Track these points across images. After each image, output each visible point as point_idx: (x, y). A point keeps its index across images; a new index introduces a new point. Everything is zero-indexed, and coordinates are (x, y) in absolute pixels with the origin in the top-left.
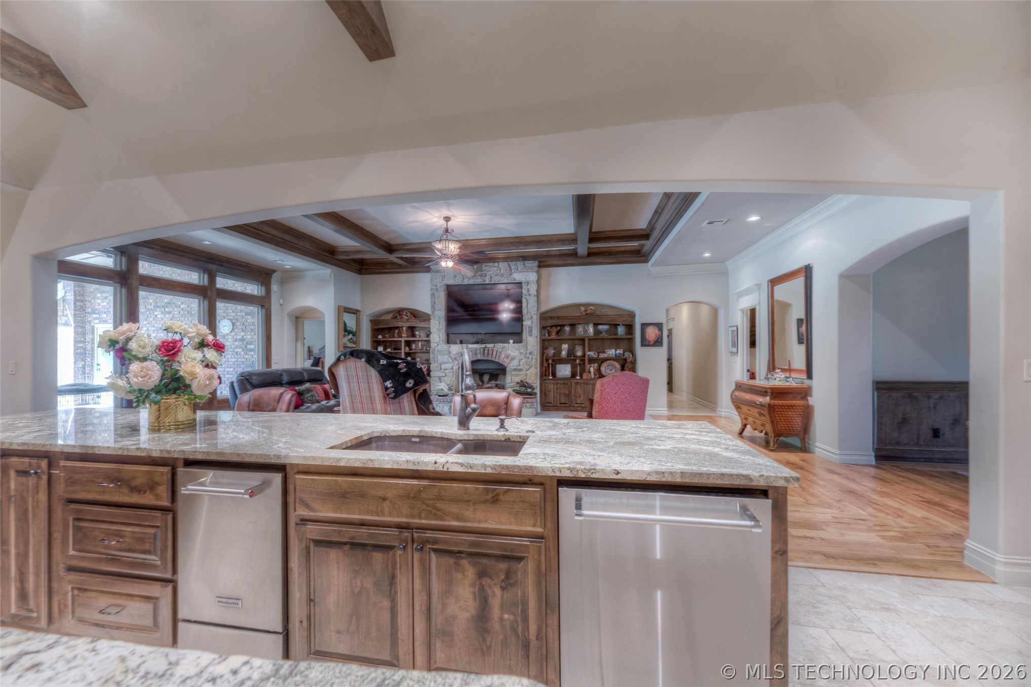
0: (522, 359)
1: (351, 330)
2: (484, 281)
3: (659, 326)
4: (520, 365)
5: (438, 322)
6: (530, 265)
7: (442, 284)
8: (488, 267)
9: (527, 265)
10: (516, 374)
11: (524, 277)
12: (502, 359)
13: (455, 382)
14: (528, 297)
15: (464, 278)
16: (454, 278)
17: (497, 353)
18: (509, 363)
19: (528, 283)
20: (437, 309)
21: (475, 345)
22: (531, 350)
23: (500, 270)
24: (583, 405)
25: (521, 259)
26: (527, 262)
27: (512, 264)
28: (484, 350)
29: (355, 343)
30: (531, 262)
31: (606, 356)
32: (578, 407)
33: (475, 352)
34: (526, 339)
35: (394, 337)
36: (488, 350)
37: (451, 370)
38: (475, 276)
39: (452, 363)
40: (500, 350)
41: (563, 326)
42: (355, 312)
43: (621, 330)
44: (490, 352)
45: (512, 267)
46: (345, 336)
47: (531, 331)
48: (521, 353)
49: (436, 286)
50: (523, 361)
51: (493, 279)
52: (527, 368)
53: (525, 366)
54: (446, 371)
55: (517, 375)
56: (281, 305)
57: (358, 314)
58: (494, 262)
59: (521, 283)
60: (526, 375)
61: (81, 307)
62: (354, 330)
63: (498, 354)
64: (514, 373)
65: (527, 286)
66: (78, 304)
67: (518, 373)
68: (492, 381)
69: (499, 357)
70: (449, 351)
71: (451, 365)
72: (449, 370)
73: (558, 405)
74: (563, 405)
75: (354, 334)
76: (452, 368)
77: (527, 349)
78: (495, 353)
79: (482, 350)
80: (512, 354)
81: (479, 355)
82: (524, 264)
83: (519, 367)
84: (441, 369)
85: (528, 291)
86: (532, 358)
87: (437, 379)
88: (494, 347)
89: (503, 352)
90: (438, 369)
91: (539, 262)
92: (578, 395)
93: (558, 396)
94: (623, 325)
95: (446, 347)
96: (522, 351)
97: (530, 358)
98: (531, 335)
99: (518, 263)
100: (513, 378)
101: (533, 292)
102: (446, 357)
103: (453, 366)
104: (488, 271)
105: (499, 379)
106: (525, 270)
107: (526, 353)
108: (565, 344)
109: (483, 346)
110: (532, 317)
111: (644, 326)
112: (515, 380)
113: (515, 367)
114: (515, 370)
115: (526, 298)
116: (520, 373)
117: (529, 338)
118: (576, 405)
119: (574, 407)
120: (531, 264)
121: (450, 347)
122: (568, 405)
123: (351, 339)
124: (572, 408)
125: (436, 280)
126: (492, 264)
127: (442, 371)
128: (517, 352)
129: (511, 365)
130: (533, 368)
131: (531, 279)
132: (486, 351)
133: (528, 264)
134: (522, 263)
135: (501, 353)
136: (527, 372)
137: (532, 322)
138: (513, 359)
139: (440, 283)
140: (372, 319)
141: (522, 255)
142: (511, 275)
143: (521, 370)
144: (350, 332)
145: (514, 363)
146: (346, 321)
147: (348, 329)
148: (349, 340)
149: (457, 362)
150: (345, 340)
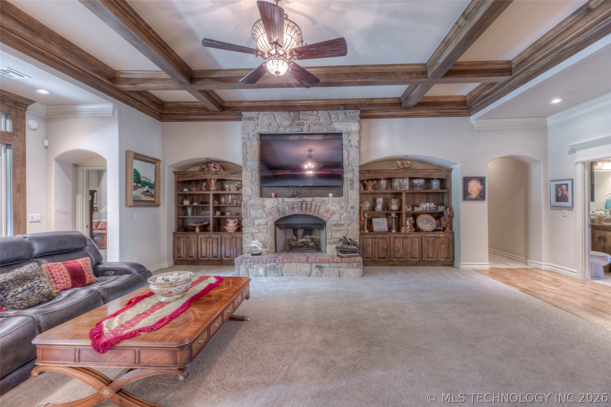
0: (342, 214)
1: (148, 181)
2: (302, 130)
3: (482, 180)
4: (341, 220)
5: (250, 174)
6: (351, 114)
7: (255, 133)
8: (306, 115)
9: (348, 114)
10: (336, 230)
11: (345, 127)
12: (322, 214)
13: (269, 239)
14: (349, 149)
15: (279, 127)
16: (269, 126)
17: (315, 207)
18: (329, 218)
19: (349, 134)
20: (249, 160)
21: (292, 199)
22: (352, 205)
23: (320, 119)
24: (402, 260)
25: (342, 107)
26: (348, 111)
27: (331, 112)
28: (302, 204)
29: (152, 196)
30: (352, 111)
31: (421, 209)
32: (397, 261)
33: (291, 206)
34: (348, 192)
35: (201, 190)
36: (307, 203)
37: (266, 226)
38: (291, 125)
39: (266, 219)
40: (320, 204)
41: (378, 180)
42: (154, 161)
43: (435, 185)
44: (309, 206)
45: (333, 116)
46: (136, 188)
47: (352, 185)
48: (342, 208)
49: (248, 134)
50: (344, 215)
51: (311, 128)
52: (349, 223)
53: (346, 221)
54: (260, 227)
55: (338, 231)
56: (46, 147)
57: (157, 164)
58: (313, 111)
59: (340, 134)
60: (348, 230)
62: (152, 181)
63: (317, 208)
64: (334, 228)
65: (349, 136)
67: (338, 229)
69: (318, 211)
70: (263, 205)
71: (265, 221)
72: (262, 226)
73: (377, 259)
74: (382, 260)
75: (152, 186)
76: (267, 224)
77: (348, 203)
78: (313, 207)
79: (299, 204)
80: (333, 208)
81: (296, 210)
82: (345, 113)
83: (340, 222)
84: (254, 224)
85: (350, 141)
86: (354, 213)
87: (249, 235)
88: (313, 201)
89: (322, 207)
90: (250, 225)
91: (362, 112)
92: (397, 250)
93: (376, 250)
94: (437, 179)
95: (259, 200)
96: (343, 205)
97: (352, 213)
98: (352, 189)
99: (339, 112)
100: (333, 234)
101: (355, 143)
102: (259, 211)
103: (267, 221)
104: (306, 120)
106: (346, 120)
107: (347, 208)
108: (380, 198)
109: (301, 200)
110: (354, 169)
112: (336, 236)
113: (335, 223)
114: (335, 225)
115: (347, 150)
116: (341, 228)
117: (350, 192)
118: (395, 260)
119: (393, 261)
120: (353, 113)
121: (264, 201)
122: (386, 260)
123: (148, 191)
124: (391, 263)
125: (248, 128)
126: (310, 112)
127: (255, 226)
128: (338, 206)
129: (331, 219)
130: (354, 223)
131: (353, 129)
132: (304, 206)
133: (349, 113)
134: (343, 111)
135: (320, 207)
136: (349, 227)
137: (354, 174)
138: (333, 213)
139: (253, 131)
140: (176, 170)
141: (343, 103)
142: (331, 124)
143: (342, 225)
144: (145, 184)
145: (335, 218)
146: (139, 171)
147: (142, 179)
148: (144, 193)
149: (272, 217)
150: (138, 193)
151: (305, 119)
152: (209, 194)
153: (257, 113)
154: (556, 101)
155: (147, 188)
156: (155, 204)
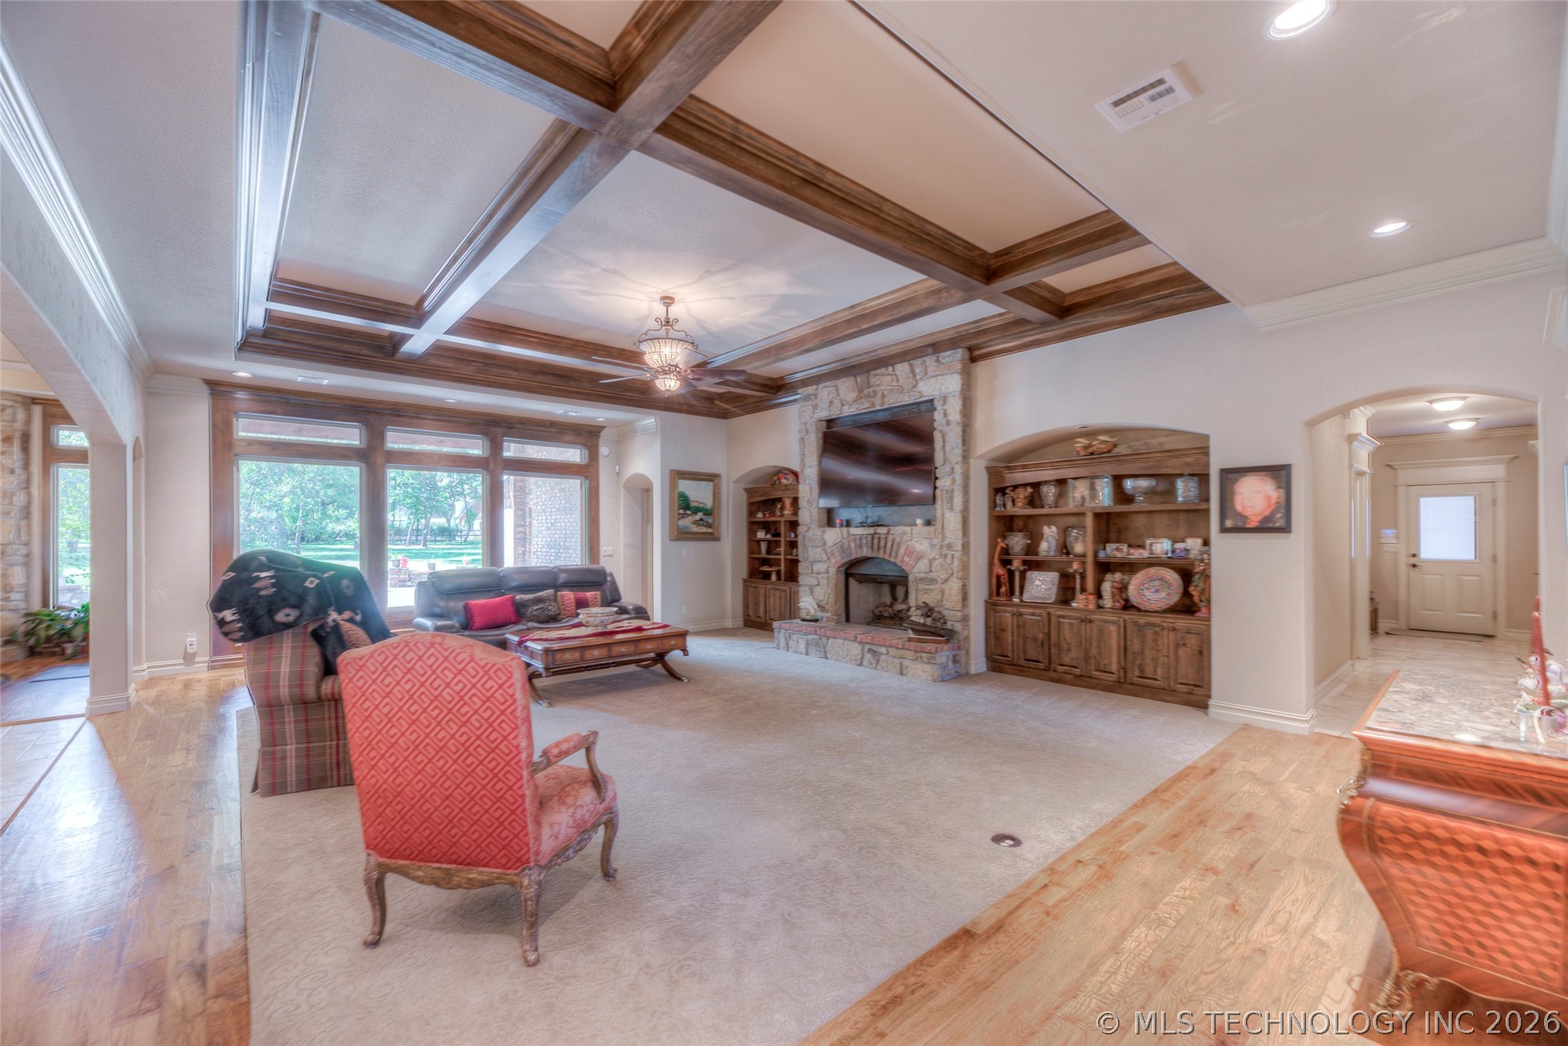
0: (934, 559)
1: (702, 505)
2: (873, 405)
3: (1279, 473)
4: (931, 571)
5: (808, 489)
6: (947, 360)
7: (814, 420)
8: (877, 377)
9: (943, 361)
10: (924, 589)
11: (938, 387)
12: (902, 557)
14: (946, 429)
15: (843, 405)
16: (830, 406)
17: (892, 545)
18: (913, 566)
19: (945, 399)
20: (807, 465)
21: (859, 529)
22: (952, 540)
23: (898, 380)
24: (1077, 671)
25: (930, 350)
26: (942, 355)
27: (917, 363)
28: (873, 539)
29: (709, 526)
30: (948, 353)
31: (1145, 554)
32: (1066, 673)
33: (859, 542)
34: (943, 515)
36: (879, 538)
37: (826, 575)
38: (858, 398)
39: (827, 563)
40: (898, 539)
41: (1039, 485)
42: (712, 478)
43: (1184, 490)
44: (883, 543)
45: (917, 370)
46: (683, 516)
47: (951, 499)
48: (933, 546)
49: (806, 424)
50: (938, 561)
51: (886, 399)
52: (944, 577)
53: (940, 574)
54: (819, 576)
55: (926, 591)
57: (716, 481)
58: (886, 366)
59: (932, 401)
60: (943, 592)
61: (521, 487)
62: (707, 506)
63: (894, 546)
64: (920, 587)
65: (944, 404)
66: (518, 484)
67: (928, 587)
69: (897, 553)
70: (823, 539)
71: (826, 566)
72: (823, 575)
73: (1022, 662)
74: (1032, 664)
75: (708, 513)
76: (828, 572)
77: (944, 537)
78: (889, 545)
79: (869, 537)
80: (919, 547)
81: (865, 549)
82: (937, 361)
83: (931, 575)
84: (812, 573)
85: (945, 415)
86: (953, 556)
87: (807, 588)
88: (888, 533)
89: (902, 544)
90: (808, 572)
91: (970, 349)
92: (1065, 646)
93: (1021, 641)
95: (819, 532)
96: (935, 541)
97: (949, 557)
98: (951, 509)
99: (927, 359)
100: (918, 596)
101: (955, 416)
102: (819, 550)
103: (828, 567)
104: (878, 385)
106: (939, 373)
107: (941, 547)
110: (953, 469)
111: (1231, 475)
113: (923, 575)
114: (921, 579)
115: (941, 431)
116: (932, 587)
117: (948, 515)
118: (1062, 668)
119: (1055, 671)
120: (949, 356)
121: (824, 532)
122: (1041, 666)
123: (701, 520)
124: (1052, 674)
125: (805, 414)
126: (883, 370)
127: (814, 575)
128: (926, 543)
129: (916, 570)
130: (954, 579)
131: (950, 389)
132: (876, 541)
133: (944, 358)
134: (934, 358)
135: (899, 544)
136: (944, 586)
137: (954, 480)
138: (920, 558)
139: (812, 418)
140: (748, 486)
141: (931, 342)
142: (915, 386)
143: (932, 581)
144: (696, 510)
145: (923, 565)
146: (688, 493)
147: (693, 504)
148: (695, 523)
149: (833, 560)
150: (686, 522)
151: (877, 383)
152: (780, 522)
153: (815, 387)
154: (1390, 228)
155: (700, 515)
156: (714, 537)
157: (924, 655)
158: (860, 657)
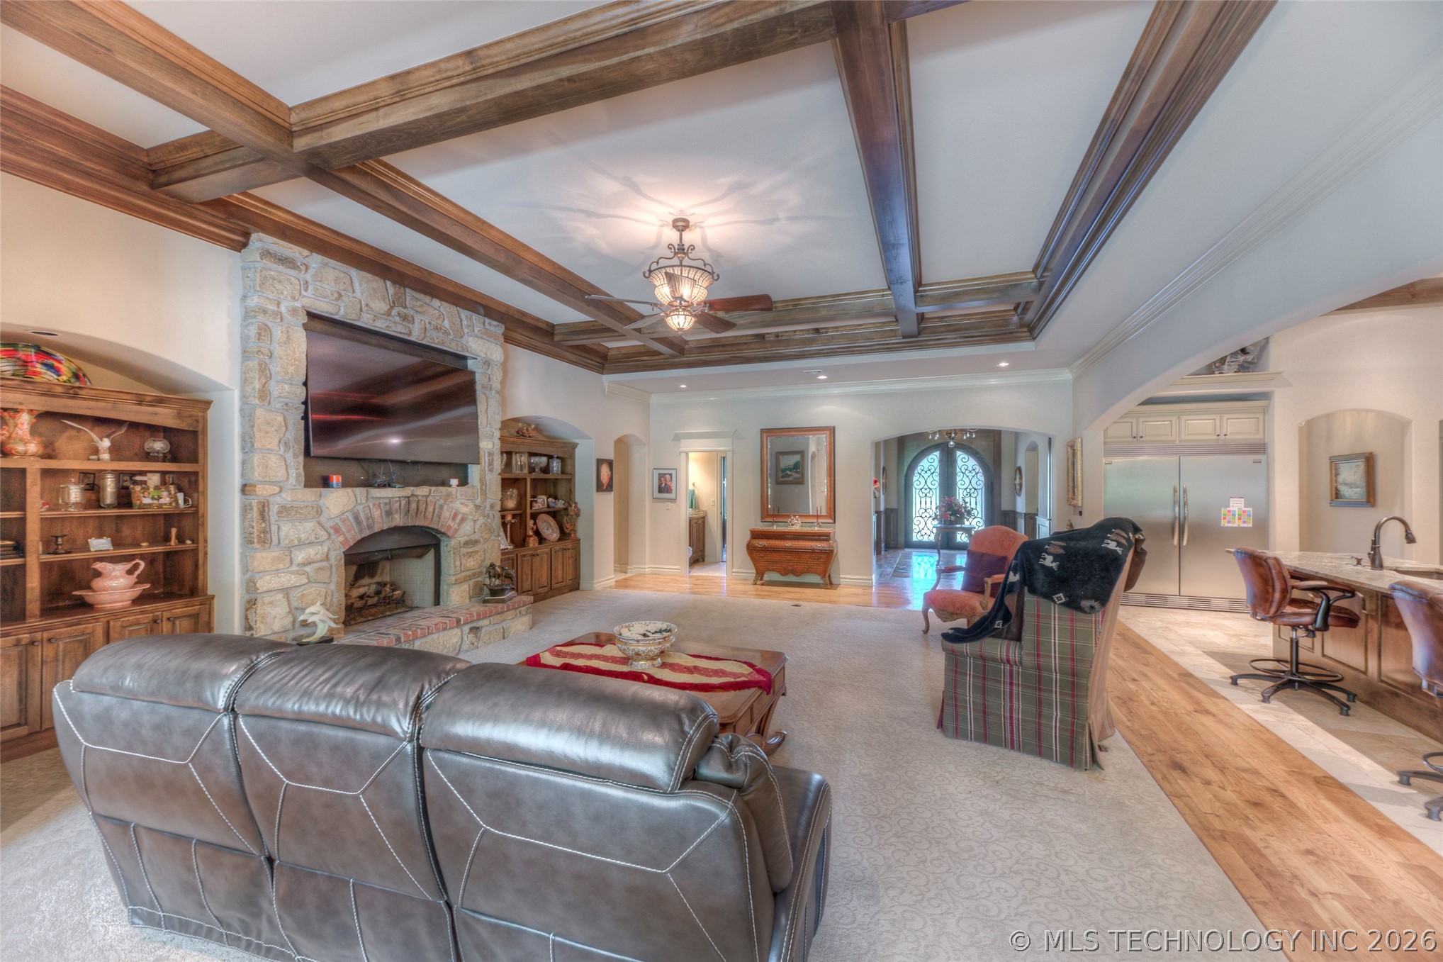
0: (477, 520)
2: (410, 333)
3: (609, 463)
4: (475, 532)
5: (280, 419)
6: (492, 328)
7: (298, 304)
8: (419, 303)
9: (488, 327)
10: (468, 553)
11: (484, 351)
12: (445, 521)
13: (336, 595)
14: (487, 393)
15: (361, 309)
16: (337, 299)
17: (434, 509)
18: (456, 530)
19: (488, 364)
20: (277, 377)
21: (388, 490)
22: (491, 501)
23: (444, 319)
25: (482, 311)
26: (487, 320)
27: (464, 313)
28: (409, 502)
30: (495, 323)
33: (388, 507)
34: (485, 477)
36: (418, 500)
37: (324, 564)
38: (389, 313)
39: (328, 544)
40: (442, 501)
43: (556, 466)
44: (422, 507)
45: (465, 322)
47: (490, 460)
48: (477, 507)
49: (278, 304)
50: (480, 523)
51: (427, 334)
52: (486, 536)
53: (483, 535)
54: (308, 569)
55: (470, 555)
58: (433, 297)
60: (485, 552)
63: (437, 510)
64: (464, 551)
65: (487, 369)
67: (471, 550)
68: (363, 577)
69: (439, 517)
70: (319, 507)
71: (326, 549)
72: (316, 565)
76: (327, 558)
77: (486, 498)
78: (431, 509)
79: (403, 502)
80: (464, 510)
81: (397, 516)
82: (484, 323)
83: (473, 537)
84: (291, 564)
85: (489, 379)
86: (494, 514)
87: (278, 596)
88: (429, 494)
89: (445, 507)
90: (281, 566)
91: (507, 328)
95: (310, 495)
96: (478, 501)
97: (491, 516)
98: (491, 469)
99: (475, 316)
100: (464, 562)
101: (496, 384)
102: (309, 525)
103: (329, 550)
104: (417, 312)
105: (379, 571)
106: (485, 337)
107: (484, 507)
109: (408, 491)
110: (493, 433)
112: (468, 564)
113: (466, 538)
114: (467, 543)
115: (482, 392)
116: (476, 549)
117: (488, 476)
120: (495, 326)
121: (317, 495)
125: (279, 286)
126: (428, 299)
127: (294, 568)
128: (471, 505)
129: (461, 532)
130: (492, 535)
131: (494, 357)
132: (413, 506)
133: (490, 324)
134: (482, 319)
135: (441, 507)
136: (485, 546)
137: (494, 444)
138: (462, 520)
139: (292, 298)
141: (486, 303)
142: (461, 337)
143: (477, 542)
145: (467, 528)
149: (341, 538)
151: (419, 309)
153: (306, 252)
154: (683, 386)
157: (523, 609)
158: (459, 643)
